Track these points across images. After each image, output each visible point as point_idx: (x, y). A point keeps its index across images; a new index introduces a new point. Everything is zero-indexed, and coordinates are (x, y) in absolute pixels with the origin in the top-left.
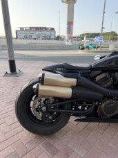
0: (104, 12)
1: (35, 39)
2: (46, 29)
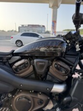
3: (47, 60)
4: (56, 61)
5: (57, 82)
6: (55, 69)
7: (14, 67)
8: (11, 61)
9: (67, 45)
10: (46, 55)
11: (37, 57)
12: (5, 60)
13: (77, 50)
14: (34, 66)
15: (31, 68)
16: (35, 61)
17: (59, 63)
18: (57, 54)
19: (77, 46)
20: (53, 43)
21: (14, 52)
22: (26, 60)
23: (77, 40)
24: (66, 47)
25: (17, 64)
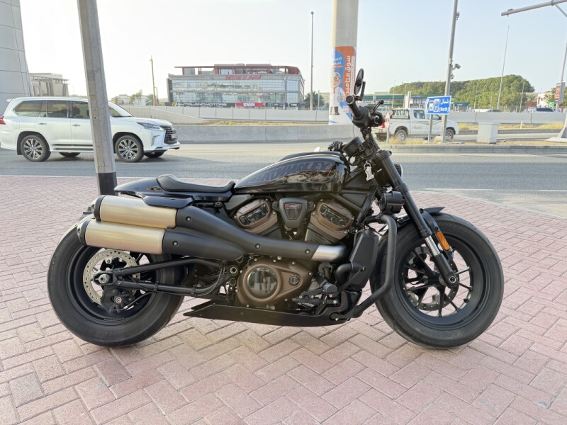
0: (456, 15)
1: (230, 105)
2: (269, 70)
3: (305, 199)
4: (323, 202)
5: (328, 242)
6: (321, 218)
7: (238, 215)
8: (230, 206)
9: (345, 169)
10: (305, 189)
11: (284, 195)
12: (218, 204)
13: (368, 179)
14: (279, 214)
15: (274, 218)
16: (282, 201)
17: (329, 205)
18: (327, 188)
19: (368, 170)
20: (315, 165)
21: (235, 187)
22: (262, 202)
23: (369, 157)
24: (343, 173)
25: (243, 210)
